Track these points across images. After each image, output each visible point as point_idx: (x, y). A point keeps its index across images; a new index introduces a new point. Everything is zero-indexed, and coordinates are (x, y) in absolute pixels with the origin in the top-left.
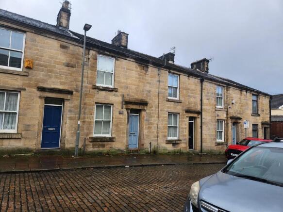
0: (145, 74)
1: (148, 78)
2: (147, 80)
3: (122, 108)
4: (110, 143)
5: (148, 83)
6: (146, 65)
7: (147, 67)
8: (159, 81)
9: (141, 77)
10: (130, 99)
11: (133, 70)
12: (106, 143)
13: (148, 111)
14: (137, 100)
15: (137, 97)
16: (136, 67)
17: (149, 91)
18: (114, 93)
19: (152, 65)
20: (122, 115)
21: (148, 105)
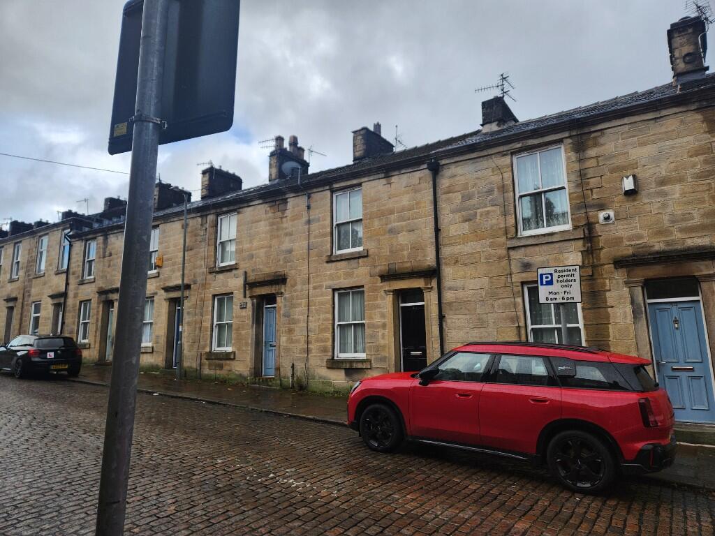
0: (281, 218)
1: (287, 224)
2: (286, 229)
3: (245, 297)
4: (228, 362)
5: (286, 235)
6: (282, 200)
7: (285, 201)
8: (309, 222)
9: (275, 227)
10: (257, 277)
11: (261, 221)
12: (223, 362)
13: (287, 295)
14: (268, 275)
15: (267, 270)
16: (266, 212)
17: (290, 251)
18: (234, 272)
19: (292, 195)
20: (244, 310)
21: (288, 280)
